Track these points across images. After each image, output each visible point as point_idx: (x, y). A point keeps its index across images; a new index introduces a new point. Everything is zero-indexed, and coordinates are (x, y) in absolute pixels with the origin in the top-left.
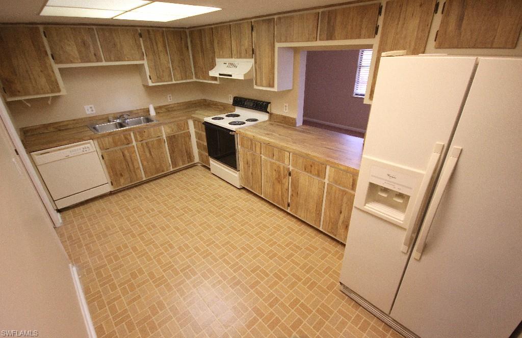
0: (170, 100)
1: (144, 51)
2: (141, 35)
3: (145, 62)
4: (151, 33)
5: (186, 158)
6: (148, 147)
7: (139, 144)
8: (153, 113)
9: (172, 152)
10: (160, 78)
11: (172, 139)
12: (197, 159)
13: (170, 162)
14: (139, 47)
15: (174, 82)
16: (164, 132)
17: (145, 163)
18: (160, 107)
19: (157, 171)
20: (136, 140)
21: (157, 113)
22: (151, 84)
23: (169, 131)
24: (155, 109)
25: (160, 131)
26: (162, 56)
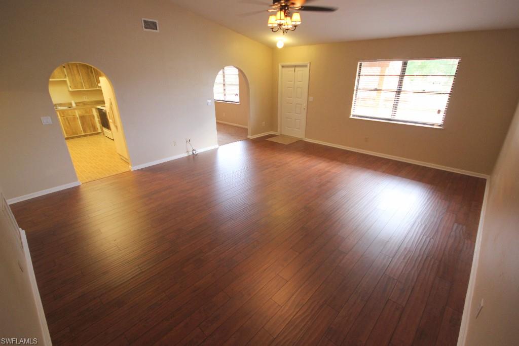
0: (85, 99)
1: (66, 74)
2: (64, 67)
3: (67, 79)
4: (70, 66)
5: (92, 129)
6: (68, 121)
7: (62, 118)
8: (74, 105)
9: (83, 124)
10: (76, 87)
11: (82, 118)
12: (100, 131)
13: (82, 129)
14: (63, 72)
15: (85, 89)
16: (77, 113)
17: (66, 128)
18: (79, 103)
19: (74, 133)
20: (61, 116)
21: (77, 105)
22: (70, 90)
23: (80, 113)
24: (76, 103)
25: (75, 113)
26: (77, 76)
